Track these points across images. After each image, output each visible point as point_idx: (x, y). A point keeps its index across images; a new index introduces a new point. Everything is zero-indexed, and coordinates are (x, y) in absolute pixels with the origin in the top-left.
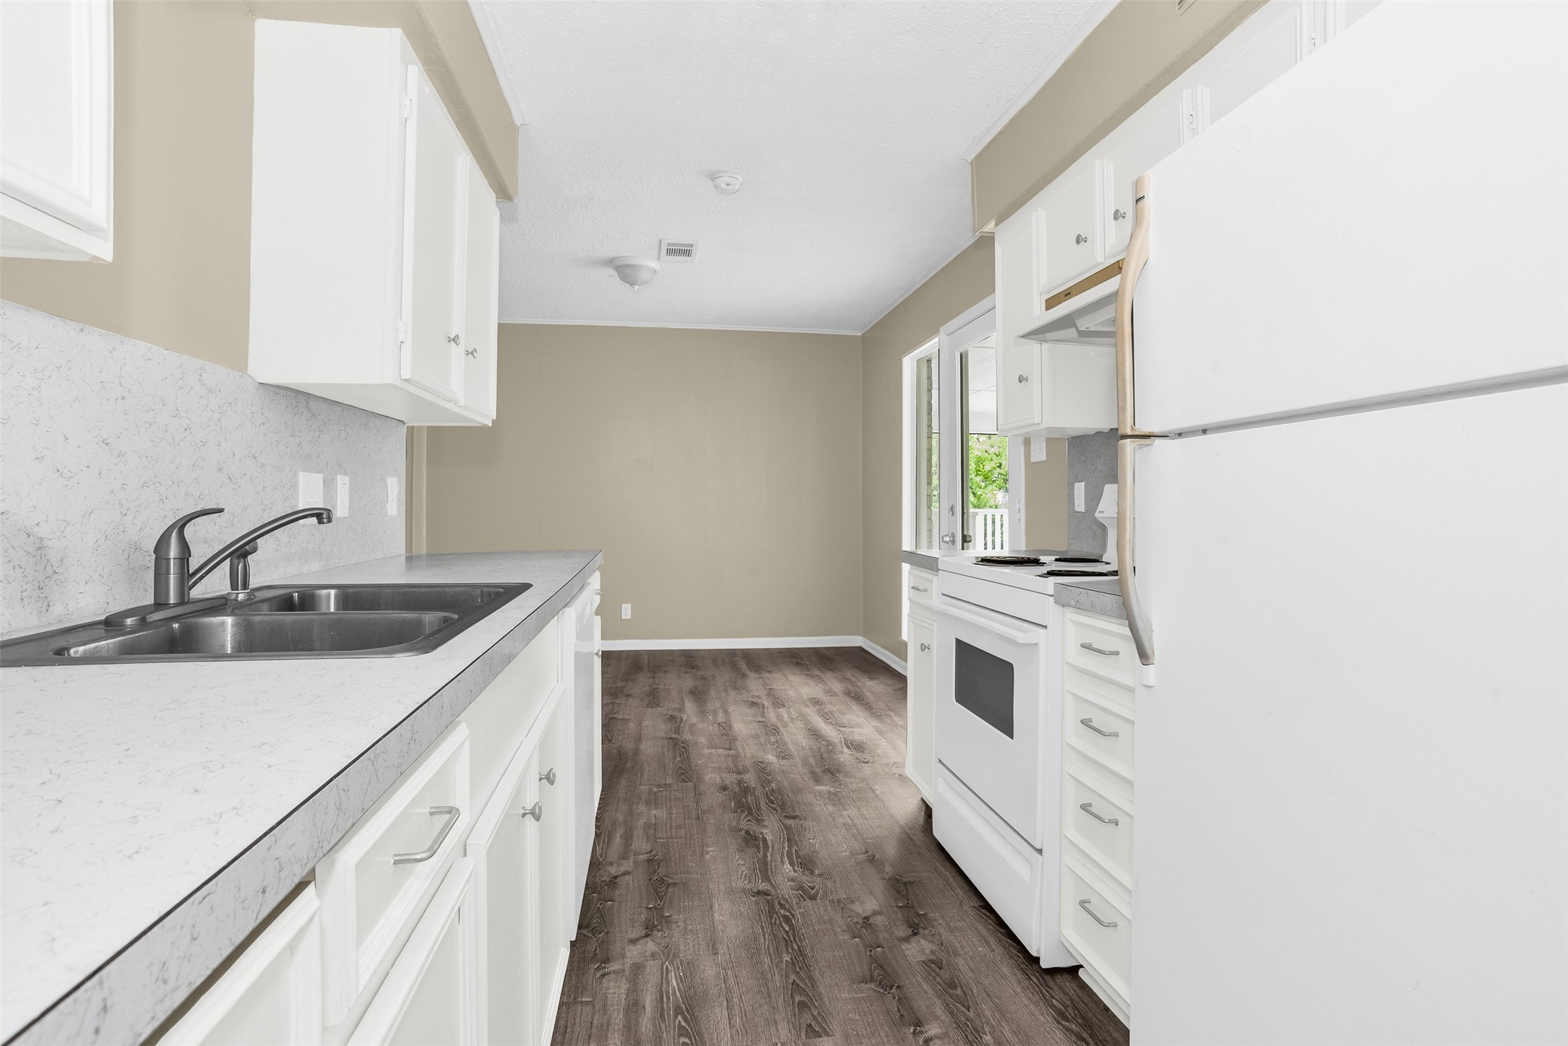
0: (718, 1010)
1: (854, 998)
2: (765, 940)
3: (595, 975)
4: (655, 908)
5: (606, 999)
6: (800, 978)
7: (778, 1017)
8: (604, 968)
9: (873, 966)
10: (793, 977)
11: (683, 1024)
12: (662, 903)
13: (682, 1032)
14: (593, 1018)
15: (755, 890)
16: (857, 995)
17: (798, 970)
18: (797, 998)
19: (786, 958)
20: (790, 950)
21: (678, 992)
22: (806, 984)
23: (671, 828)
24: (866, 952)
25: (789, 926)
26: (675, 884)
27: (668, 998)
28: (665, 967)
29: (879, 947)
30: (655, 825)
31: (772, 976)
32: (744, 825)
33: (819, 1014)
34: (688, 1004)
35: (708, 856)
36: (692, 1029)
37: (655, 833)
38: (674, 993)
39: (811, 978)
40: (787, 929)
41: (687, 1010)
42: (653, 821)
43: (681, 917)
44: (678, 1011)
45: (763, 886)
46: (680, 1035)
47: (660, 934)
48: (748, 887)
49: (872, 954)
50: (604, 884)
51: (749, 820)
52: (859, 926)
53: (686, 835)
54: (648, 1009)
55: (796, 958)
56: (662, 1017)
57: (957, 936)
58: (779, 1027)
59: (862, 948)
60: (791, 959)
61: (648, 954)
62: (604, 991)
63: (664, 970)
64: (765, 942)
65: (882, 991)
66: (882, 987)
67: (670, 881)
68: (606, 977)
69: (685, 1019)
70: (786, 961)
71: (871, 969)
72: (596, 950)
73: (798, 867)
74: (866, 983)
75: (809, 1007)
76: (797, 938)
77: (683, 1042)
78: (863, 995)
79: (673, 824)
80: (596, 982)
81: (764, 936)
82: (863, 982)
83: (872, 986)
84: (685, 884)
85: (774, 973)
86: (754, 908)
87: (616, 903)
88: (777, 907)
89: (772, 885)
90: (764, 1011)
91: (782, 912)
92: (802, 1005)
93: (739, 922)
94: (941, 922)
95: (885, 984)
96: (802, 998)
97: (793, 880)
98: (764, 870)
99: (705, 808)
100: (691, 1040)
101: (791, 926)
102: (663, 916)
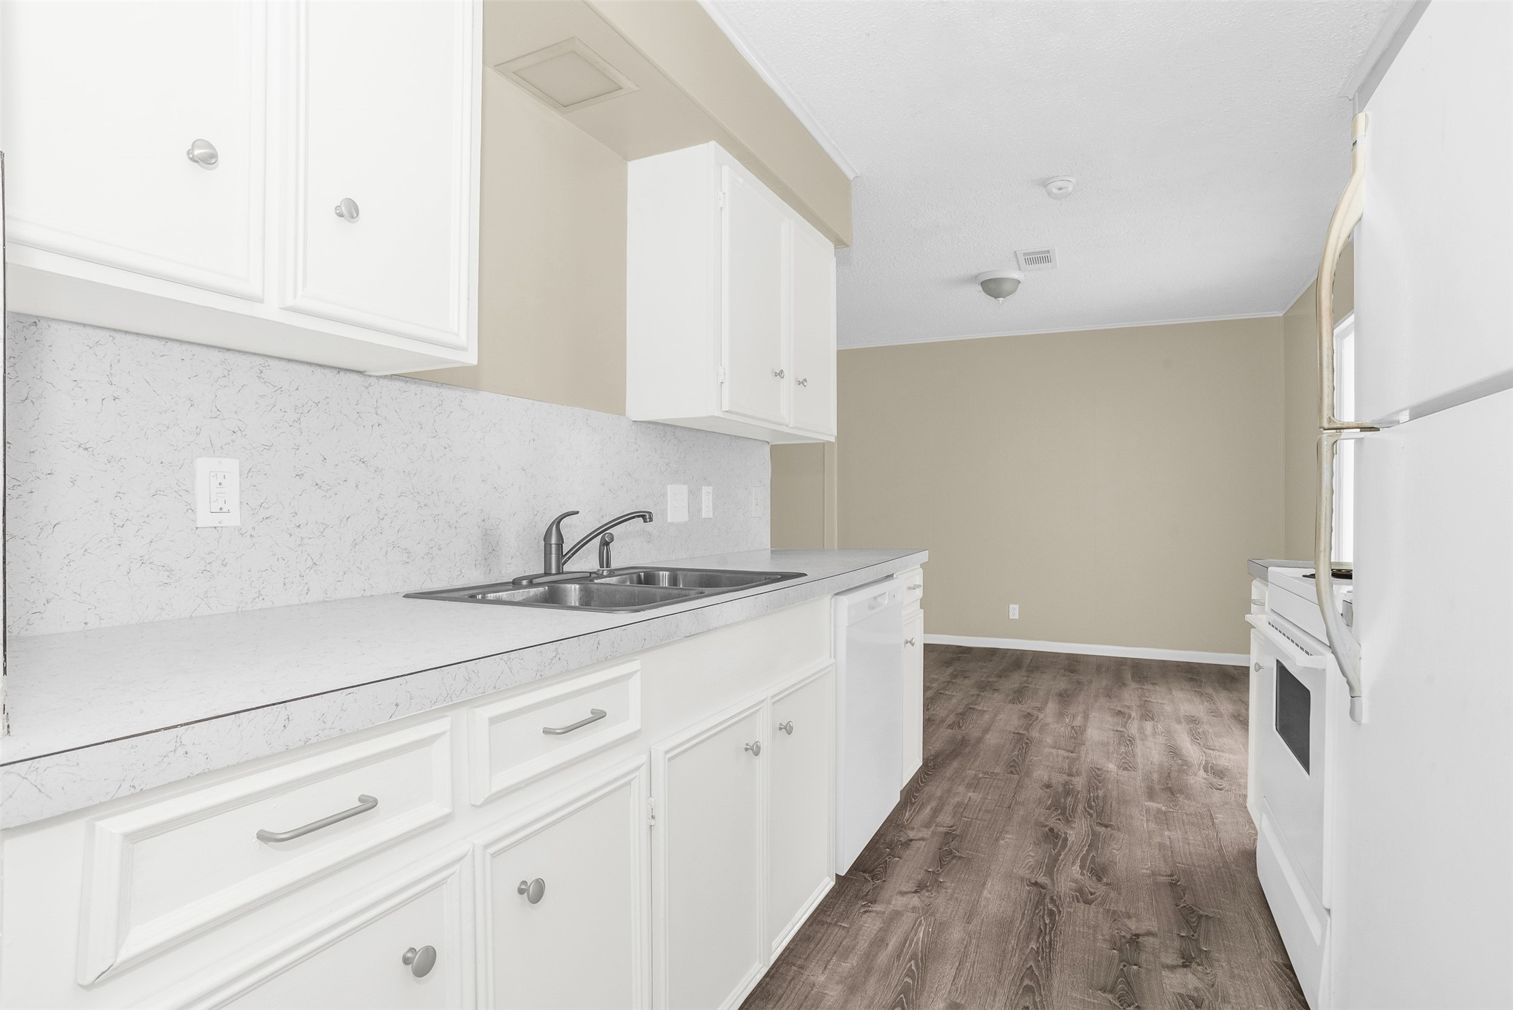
0: (948, 967)
1: (1084, 1000)
2: (1020, 925)
3: (859, 909)
4: (933, 872)
5: (859, 929)
6: (1038, 966)
7: (1000, 991)
8: (869, 906)
9: (1120, 980)
10: (1031, 963)
11: (913, 968)
12: (941, 870)
13: (910, 973)
14: (843, 940)
15: (1033, 881)
16: (1089, 1000)
17: (1040, 958)
18: (1026, 982)
19: (1033, 945)
20: (1040, 940)
21: (920, 943)
22: (1041, 973)
23: (979, 810)
24: (1119, 965)
25: (1051, 920)
26: (960, 858)
27: (910, 945)
28: (919, 920)
29: (1136, 965)
30: (967, 805)
31: (1011, 956)
32: (1052, 822)
33: (1041, 1001)
34: (925, 955)
35: (1002, 842)
36: (918, 974)
37: (963, 812)
38: (917, 943)
39: (1049, 969)
40: (1047, 922)
41: (922, 959)
42: (966, 802)
43: (953, 885)
44: (914, 957)
45: (1042, 879)
46: (907, 975)
47: (927, 894)
48: (1027, 876)
49: (1125, 969)
50: (899, 843)
51: (1059, 819)
52: (1123, 940)
53: (990, 819)
54: (890, 948)
55: (1043, 949)
56: (899, 957)
57: (1236, 984)
58: (997, 999)
59: (1116, 961)
60: (1038, 948)
61: (910, 906)
62: (861, 923)
63: (917, 923)
64: (1020, 926)
65: (1118, 1004)
66: (1120, 1002)
67: (958, 854)
68: (868, 914)
69: (917, 965)
70: (1032, 948)
71: (1116, 982)
72: (869, 891)
73: (1088, 871)
74: (1105, 992)
75: (1034, 993)
76: (1053, 932)
77: (907, 981)
78: (1096, 1001)
79: (983, 808)
80: (858, 915)
81: (1021, 921)
82: (1101, 990)
83: (1110, 997)
84: (969, 860)
85: (1015, 954)
86: (1024, 895)
87: (902, 860)
88: (1048, 900)
89: (1052, 880)
90: (989, 981)
91: (1050, 906)
92: (1029, 989)
93: (1004, 903)
94: (1224, 964)
95: (1125, 999)
96: (1031, 983)
97: (1076, 881)
98: (1051, 867)
99: (1021, 800)
100: (914, 983)
101: (1053, 922)
102: (937, 881)
